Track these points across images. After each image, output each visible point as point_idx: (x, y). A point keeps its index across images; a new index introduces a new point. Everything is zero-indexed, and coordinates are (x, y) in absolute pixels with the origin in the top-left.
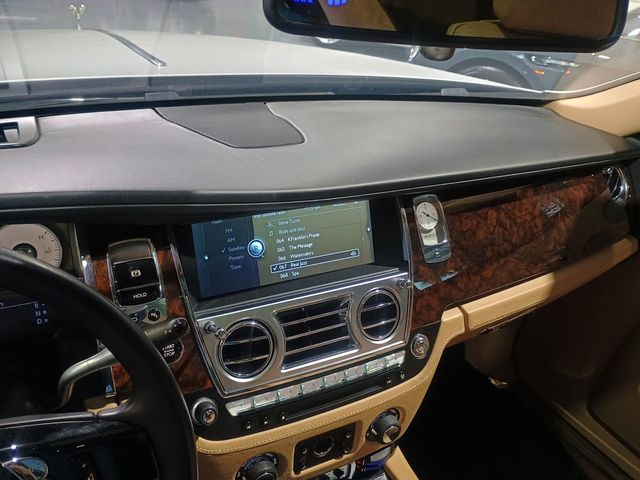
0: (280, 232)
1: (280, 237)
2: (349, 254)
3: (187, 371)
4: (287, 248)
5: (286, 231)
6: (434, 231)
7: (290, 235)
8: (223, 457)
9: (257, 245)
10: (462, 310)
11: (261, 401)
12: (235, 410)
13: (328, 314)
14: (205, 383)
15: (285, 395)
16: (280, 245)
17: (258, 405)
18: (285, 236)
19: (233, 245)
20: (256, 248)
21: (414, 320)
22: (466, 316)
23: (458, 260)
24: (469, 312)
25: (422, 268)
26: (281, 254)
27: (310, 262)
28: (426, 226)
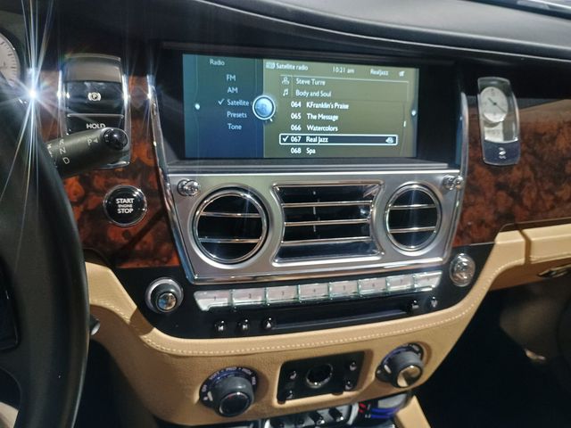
0: (298, 93)
1: (297, 99)
2: (383, 140)
3: (148, 238)
4: (304, 116)
5: (305, 93)
6: (500, 127)
7: (310, 99)
8: (184, 360)
9: (265, 104)
10: (524, 236)
11: (242, 298)
12: (206, 302)
13: (345, 203)
14: (169, 258)
15: (275, 296)
16: (296, 110)
17: (237, 302)
18: (303, 100)
19: (235, 97)
20: (263, 107)
21: (460, 234)
22: (529, 243)
23: (528, 169)
24: (533, 239)
25: (479, 169)
26: (296, 122)
27: (331, 139)
28: (491, 118)
